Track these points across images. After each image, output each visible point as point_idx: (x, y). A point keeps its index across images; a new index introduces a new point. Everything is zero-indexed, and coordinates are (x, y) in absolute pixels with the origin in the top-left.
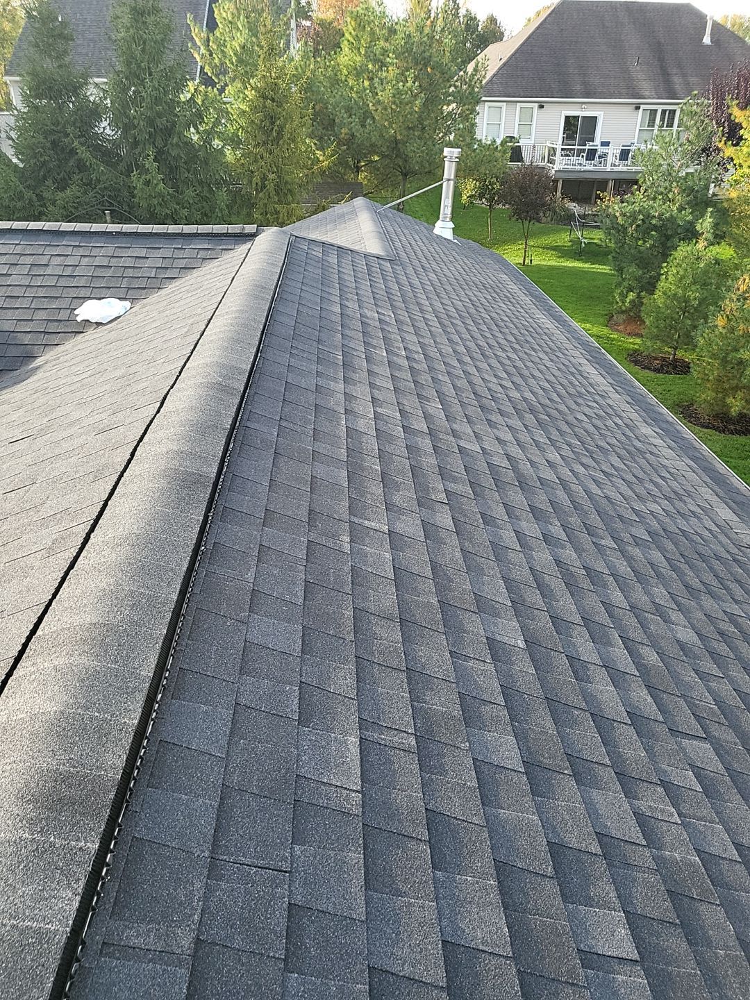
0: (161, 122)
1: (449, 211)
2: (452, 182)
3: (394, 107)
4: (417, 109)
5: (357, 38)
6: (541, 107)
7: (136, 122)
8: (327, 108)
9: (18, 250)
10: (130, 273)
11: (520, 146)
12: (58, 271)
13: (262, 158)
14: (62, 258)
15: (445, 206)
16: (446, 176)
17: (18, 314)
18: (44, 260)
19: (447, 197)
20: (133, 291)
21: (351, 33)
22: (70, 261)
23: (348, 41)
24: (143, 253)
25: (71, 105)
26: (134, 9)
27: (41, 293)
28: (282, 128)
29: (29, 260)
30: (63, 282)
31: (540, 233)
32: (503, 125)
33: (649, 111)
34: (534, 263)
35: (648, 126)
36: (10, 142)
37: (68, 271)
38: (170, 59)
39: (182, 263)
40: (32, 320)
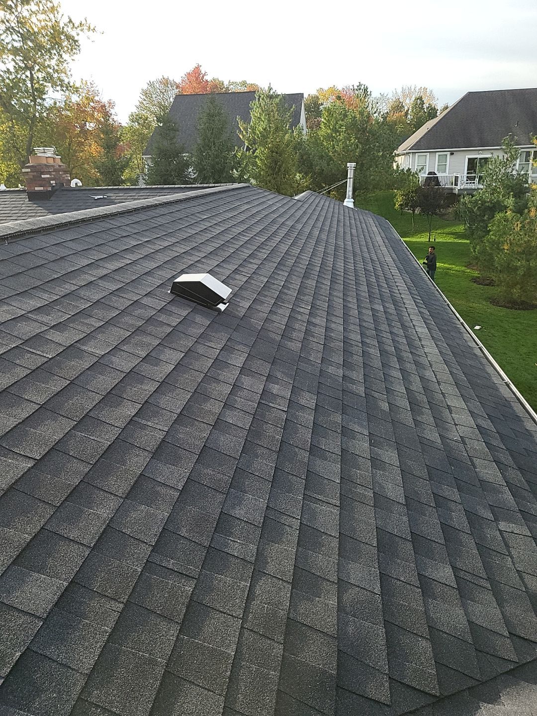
0: (218, 167)
1: (351, 193)
2: (352, 179)
3: (343, 153)
4: (357, 154)
5: (328, 121)
6: (452, 154)
7: (205, 167)
8: (309, 157)
11: (437, 177)
13: (270, 182)
15: (349, 191)
16: (349, 177)
19: (350, 186)
21: (325, 119)
23: (324, 122)
25: (175, 162)
26: (209, 114)
28: (280, 166)
31: (446, 226)
32: (428, 166)
33: (525, 153)
34: (437, 240)
35: (525, 161)
36: (144, 181)
38: (224, 137)
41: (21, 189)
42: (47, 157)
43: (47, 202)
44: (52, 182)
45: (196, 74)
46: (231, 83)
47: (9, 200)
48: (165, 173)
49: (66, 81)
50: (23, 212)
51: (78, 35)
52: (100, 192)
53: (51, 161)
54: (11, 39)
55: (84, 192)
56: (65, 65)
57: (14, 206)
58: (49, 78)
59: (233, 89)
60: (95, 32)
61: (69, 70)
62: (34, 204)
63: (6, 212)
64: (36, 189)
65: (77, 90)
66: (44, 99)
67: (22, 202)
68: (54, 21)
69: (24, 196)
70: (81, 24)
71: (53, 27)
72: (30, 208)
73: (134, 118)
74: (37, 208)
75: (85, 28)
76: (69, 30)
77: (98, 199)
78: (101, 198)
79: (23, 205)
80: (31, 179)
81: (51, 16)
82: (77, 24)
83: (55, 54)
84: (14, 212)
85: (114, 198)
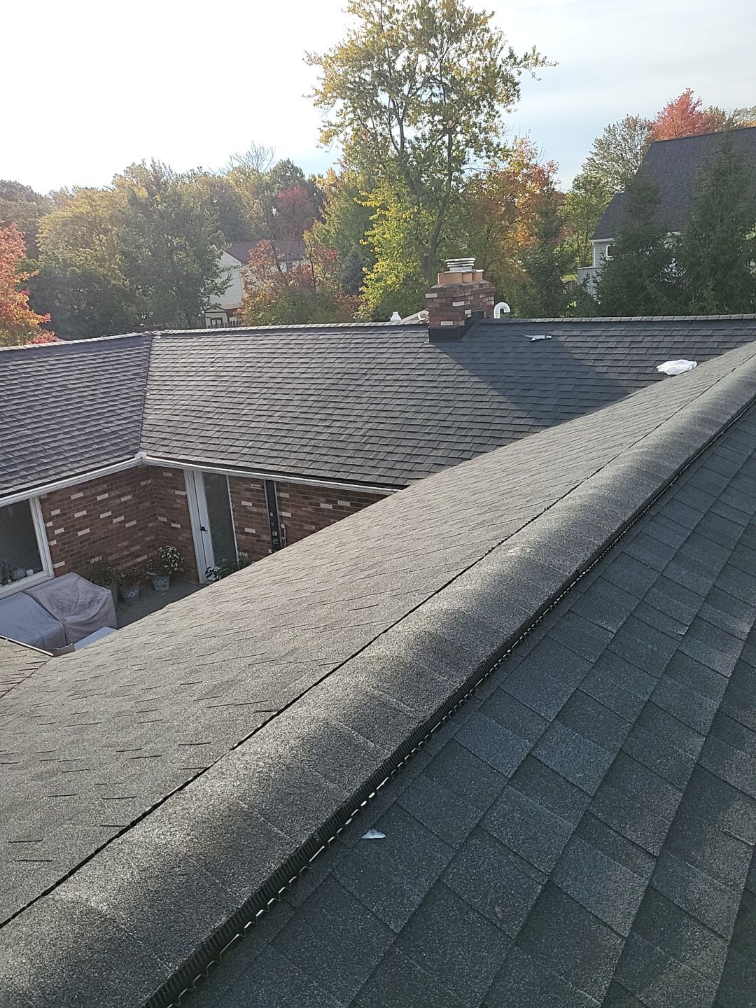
7: (702, 260)
9: (623, 333)
10: (699, 345)
12: (648, 345)
14: (652, 337)
17: (619, 370)
18: (640, 339)
20: (699, 356)
22: (656, 339)
24: (709, 333)
25: (648, 253)
26: (717, 172)
27: (636, 358)
29: (630, 339)
30: (651, 352)
37: (655, 345)
39: (739, 339)
40: (628, 373)
41: (421, 323)
42: (463, 273)
43: (457, 344)
44: (466, 312)
45: (684, 106)
46: (737, 113)
47: (401, 340)
48: (631, 271)
49: (495, 141)
50: (420, 361)
51: (520, 73)
52: (540, 328)
53: (469, 279)
54: (431, 92)
55: (515, 328)
56: (496, 120)
57: (407, 350)
58: (473, 142)
59: (740, 121)
60: (544, 65)
61: (501, 125)
62: (437, 348)
63: (395, 361)
64: (442, 323)
65: (506, 154)
66: (462, 172)
67: (420, 345)
68: (489, 59)
69: (424, 333)
70: (525, 57)
71: (486, 68)
72: (430, 355)
73: (579, 184)
74: (441, 356)
75: (530, 61)
76: (508, 68)
77: (537, 341)
78: (541, 339)
79: (421, 350)
80: (437, 309)
81: (486, 52)
82: (520, 56)
83: (485, 106)
84: (407, 361)
85: (563, 339)
